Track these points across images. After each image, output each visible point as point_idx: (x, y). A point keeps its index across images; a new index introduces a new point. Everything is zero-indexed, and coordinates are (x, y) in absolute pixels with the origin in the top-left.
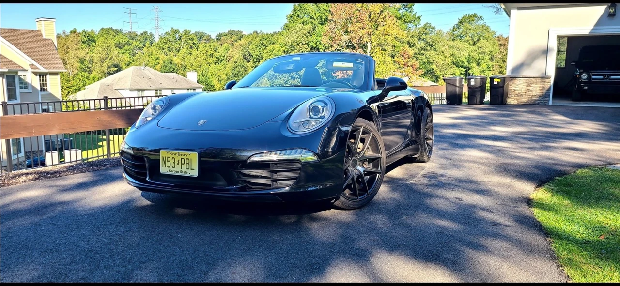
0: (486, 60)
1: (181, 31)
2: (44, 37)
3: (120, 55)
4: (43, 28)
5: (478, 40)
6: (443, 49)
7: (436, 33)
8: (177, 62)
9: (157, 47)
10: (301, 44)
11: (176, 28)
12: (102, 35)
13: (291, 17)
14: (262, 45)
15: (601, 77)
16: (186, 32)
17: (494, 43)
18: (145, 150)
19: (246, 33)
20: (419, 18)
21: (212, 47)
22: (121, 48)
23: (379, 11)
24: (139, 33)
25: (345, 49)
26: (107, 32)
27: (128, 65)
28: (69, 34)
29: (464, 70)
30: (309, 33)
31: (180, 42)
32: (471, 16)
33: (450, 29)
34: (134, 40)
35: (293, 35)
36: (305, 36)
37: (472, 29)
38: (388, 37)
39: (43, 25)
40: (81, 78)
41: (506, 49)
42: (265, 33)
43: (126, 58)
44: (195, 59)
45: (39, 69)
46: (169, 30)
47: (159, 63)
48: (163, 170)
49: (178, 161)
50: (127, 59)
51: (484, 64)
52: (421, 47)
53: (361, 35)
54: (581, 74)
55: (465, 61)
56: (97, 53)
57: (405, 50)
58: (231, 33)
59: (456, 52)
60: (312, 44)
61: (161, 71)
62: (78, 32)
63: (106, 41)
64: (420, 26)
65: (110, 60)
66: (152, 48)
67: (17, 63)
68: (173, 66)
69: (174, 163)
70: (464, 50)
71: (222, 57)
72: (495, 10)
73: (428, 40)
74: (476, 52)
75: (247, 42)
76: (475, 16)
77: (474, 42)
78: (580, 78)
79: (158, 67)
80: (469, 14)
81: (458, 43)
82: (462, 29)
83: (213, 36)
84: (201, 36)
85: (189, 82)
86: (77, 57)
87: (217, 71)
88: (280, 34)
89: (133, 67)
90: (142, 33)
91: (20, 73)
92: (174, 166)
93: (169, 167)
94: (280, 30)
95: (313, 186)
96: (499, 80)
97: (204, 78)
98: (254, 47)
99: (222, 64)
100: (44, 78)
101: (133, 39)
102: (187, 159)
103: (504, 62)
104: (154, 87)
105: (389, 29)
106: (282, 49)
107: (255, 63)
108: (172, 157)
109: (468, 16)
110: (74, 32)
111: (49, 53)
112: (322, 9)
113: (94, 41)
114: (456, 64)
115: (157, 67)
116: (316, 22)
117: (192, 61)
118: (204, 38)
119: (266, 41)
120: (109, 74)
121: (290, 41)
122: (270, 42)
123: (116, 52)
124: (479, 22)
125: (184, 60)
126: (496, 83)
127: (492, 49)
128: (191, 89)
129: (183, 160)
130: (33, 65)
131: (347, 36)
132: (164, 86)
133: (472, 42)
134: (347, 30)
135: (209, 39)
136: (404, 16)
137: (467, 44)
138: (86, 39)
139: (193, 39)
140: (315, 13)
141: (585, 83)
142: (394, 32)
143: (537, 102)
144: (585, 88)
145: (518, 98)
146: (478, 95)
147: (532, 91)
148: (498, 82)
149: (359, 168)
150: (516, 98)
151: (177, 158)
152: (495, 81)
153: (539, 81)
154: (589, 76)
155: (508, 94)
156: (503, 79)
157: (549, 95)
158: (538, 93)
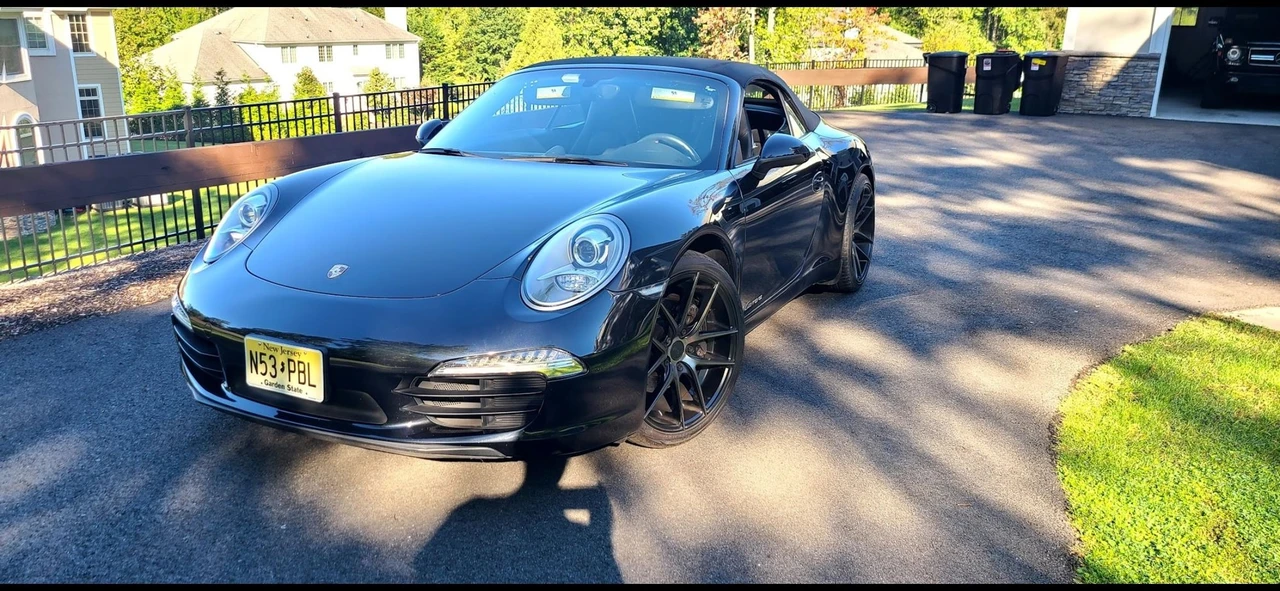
15: (1271, 58)
18: (220, 327)
48: (254, 379)
49: (283, 364)
54: (1227, 48)
69: (274, 366)
78: (1224, 55)
85: (388, 29)
91: (28, 14)
92: (273, 374)
93: (264, 374)
96: (1044, 63)
100: (81, 23)
102: (299, 362)
104: (316, 40)
108: (269, 353)
126: (1037, 68)
128: (395, 44)
129: (292, 363)
132: (337, 36)
141: (1234, 68)
143: (1124, 111)
144: (1234, 79)
145: (1083, 101)
146: (998, 92)
147: (1115, 87)
148: (1040, 66)
149: (687, 359)
150: (1078, 100)
151: (281, 358)
152: (1035, 64)
153: (1134, 63)
154: (1245, 54)
155: (1061, 92)
156: (1052, 60)
157: (1152, 96)
158: (1128, 91)
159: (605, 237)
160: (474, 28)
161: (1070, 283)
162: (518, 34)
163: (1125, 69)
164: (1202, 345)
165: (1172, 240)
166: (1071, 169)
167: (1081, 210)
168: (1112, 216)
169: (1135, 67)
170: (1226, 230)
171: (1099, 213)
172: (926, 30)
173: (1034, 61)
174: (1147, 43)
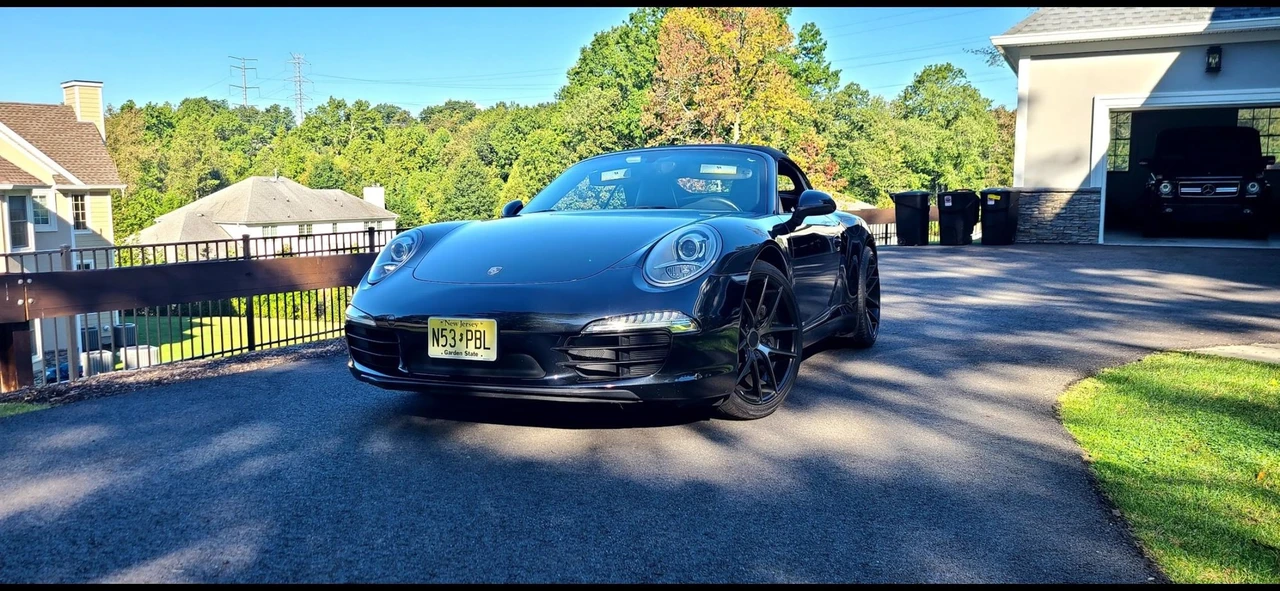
0: (972, 157)
1: (350, 103)
2: (80, 119)
3: (225, 153)
4: (77, 100)
5: (956, 117)
6: (885, 136)
7: (869, 104)
8: (342, 167)
9: (300, 136)
10: (598, 128)
11: (339, 98)
12: (186, 114)
13: (578, 73)
14: (517, 130)
15: (1198, 190)
16: (360, 105)
17: (987, 122)
19: (481, 106)
20: (836, 74)
21: (413, 135)
22: (225, 139)
23: (755, 61)
24: (262, 108)
25: (688, 139)
26: (196, 108)
27: (241, 173)
28: (119, 111)
29: (929, 178)
30: (614, 105)
31: (347, 126)
32: (940, 69)
33: (899, 96)
34: (252, 122)
35: (581, 111)
36: (606, 113)
37: (943, 94)
38: (775, 112)
39: (77, 96)
40: (143, 200)
41: (1013, 135)
42: (522, 106)
43: (236, 159)
44: (379, 160)
45: (72, 184)
46: (325, 101)
47: (304, 170)
48: (436, 351)
49: (461, 335)
50: (239, 162)
51: (969, 166)
52: (840, 133)
53: (721, 109)
54: (1159, 182)
55: (930, 159)
56: (178, 149)
57: (810, 138)
58: (452, 106)
59: (912, 142)
60: (621, 127)
61: (310, 185)
62: (137, 107)
63: (195, 124)
64: (838, 90)
65: (204, 164)
66: (290, 139)
67: (31, 172)
68: (333, 175)
70: (927, 138)
71: (434, 157)
72: (988, 57)
73: (855, 118)
74: (951, 142)
75: (485, 125)
76: (948, 68)
77: (949, 121)
78: (1158, 189)
79: (303, 177)
80: (936, 66)
81: (914, 122)
82: (923, 94)
83: (415, 114)
84: (389, 114)
85: (368, 207)
86: (137, 158)
87: (425, 185)
88: (554, 108)
89: (252, 178)
90: (268, 107)
91: (36, 192)
92: (453, 344)
93: (445, 346)
94: (552, 100)
95: (687, 375)
96: (999, 198)
97: (398, 199)
98: (501, 135)
99: (435, 169)
100: (80, 202)
101: (249, 121)
102: (476, 331)
103: (1010, 160)
104: (296, 219)
105: (775, 97)
106: (559, 139)
107: (503, 167)
108: (449, 328)
109: (933, 68)
110: (129, 107)
111: (89, 152)
112: (639, 58)
113: (170, 125)
114: (912, 166)
115: (301, 177)
116: (629, 83)
117: (372, 164)
118: (396, 118)
119: (523, 122)
120: (203, 193)
121: (575, 121)
122: (533, 124)
123: (216, 149)
124: (956, 81)
125: (356, 162)
126: (993, 203)
127: (985, 135)
128: (373, 221)
129: (469, 333)
130: (59, 175)
131: (692, 111)
132: (317, 215)
133: (942, 122)
134: (691, 99)
135: (405, 119)
136: (805, 71)
137: (933, 126)
138: (154, 121)
139: (374, 120)
140: (626, 66)
141: (1168, 200)
142: (787, 103)
143: (1075, 239)
144: (1168, 210)
145: (1038, 231)
146: (960, 226)
147: (1064, 218)
148: (996, 201)
149: (761, 347)
150: (1033, 231)
151: (459, 330)
152: (991, 199)
153: (1078, 197)
154: (1175, 187)
155: (1017, 224)
156: (1006, 195)
157: (1098, 225)
158: (1077, 222)
159: (702, 238)
160: (449, 206)
161: (1051, 338)
162: (491, 210)
163: (1071, 202)
164: (1167, 366)
165: (1132, 313)
166: (1036, 277)
167: (1050, 300)
168: (1078, 302)
169: (1079, 200)
170: (1178, 307)
171: (1067, 301)
172: (879, 198)
173: (990, 196)
174: (1088, 179)
